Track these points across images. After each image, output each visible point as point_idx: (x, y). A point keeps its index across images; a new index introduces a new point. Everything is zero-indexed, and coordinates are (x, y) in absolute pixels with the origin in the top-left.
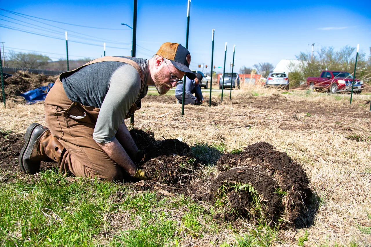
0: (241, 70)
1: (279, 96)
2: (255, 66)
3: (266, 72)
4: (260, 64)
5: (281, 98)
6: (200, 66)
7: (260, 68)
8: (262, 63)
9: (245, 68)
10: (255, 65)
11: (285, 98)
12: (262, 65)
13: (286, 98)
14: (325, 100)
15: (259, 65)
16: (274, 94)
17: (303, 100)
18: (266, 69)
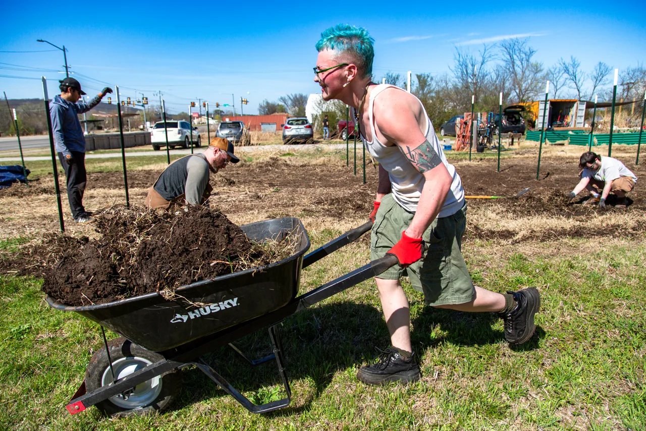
0: (261, 106)
1: (278, 160)
2: (281, 100)
3: (299, 109)
4: (288, 96)
5: (280, 162)
6: (193, 105)
7: (290, 102)
8: (292, 95)
9: (267, 103)
10: (282, 98)
11: (284, 162)
12: (292, 98)
13: (286, 161)
14: (330, 160)
15: (287, 98)
16: (271, 158)
17: (306, 162)
18: (299, 104)
